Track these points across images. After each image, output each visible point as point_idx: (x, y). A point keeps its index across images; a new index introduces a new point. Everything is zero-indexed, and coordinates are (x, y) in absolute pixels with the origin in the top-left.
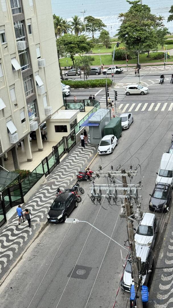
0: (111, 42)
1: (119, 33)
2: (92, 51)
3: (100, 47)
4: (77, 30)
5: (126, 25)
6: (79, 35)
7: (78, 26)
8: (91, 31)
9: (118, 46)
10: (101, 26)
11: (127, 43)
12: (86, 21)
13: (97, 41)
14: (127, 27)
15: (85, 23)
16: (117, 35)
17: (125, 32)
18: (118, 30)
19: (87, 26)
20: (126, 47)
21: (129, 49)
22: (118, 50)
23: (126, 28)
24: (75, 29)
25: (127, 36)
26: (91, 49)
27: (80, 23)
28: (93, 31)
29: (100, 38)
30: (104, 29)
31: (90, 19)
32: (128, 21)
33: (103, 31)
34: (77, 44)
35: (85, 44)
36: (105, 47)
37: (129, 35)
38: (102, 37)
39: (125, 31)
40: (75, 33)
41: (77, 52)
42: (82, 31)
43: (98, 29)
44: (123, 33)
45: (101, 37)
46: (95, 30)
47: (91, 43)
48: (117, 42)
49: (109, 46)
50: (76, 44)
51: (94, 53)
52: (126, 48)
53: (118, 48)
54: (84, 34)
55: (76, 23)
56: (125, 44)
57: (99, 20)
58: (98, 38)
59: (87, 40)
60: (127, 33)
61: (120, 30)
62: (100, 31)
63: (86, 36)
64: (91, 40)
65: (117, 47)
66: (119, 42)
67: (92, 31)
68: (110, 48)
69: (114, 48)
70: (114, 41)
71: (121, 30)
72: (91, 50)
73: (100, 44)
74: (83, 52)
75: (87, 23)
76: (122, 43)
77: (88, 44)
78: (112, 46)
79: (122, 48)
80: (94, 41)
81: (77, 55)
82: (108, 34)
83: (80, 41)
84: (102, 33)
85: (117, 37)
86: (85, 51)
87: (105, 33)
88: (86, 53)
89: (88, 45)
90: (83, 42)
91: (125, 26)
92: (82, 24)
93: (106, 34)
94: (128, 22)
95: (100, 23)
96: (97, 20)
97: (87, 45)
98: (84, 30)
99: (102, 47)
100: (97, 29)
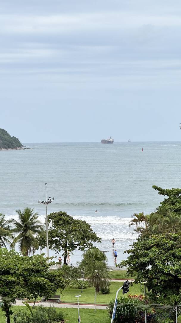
0: (111, 279)
1: (131, 258)
2: (59, 297)
3: (81, 288)
4: (27, 243)
5: (150, 241)
6: (30, 255)
7: (30, 232)
8: (61, 248)
9: (125, 290)
10: (88, 238)
11: (150, 286)
12: (51, 224)
13: (75, 273)
14: (152, 247)
15: (49, 228)
16: (124, 263)
17: (146, 259)
18: (128, 252)
19: (52, 234)
20: (147, 294)
21: (155, 299)
22: (125, 299)
23: (149, 248)
24: (22, 241)
25: (149, 267)
26: (58, 290)
27: (37, 227)
28: (65, 247)
29: (81, 267)
30: (93, 246)
31: (61, 219)
32: (155, 232)
33: (92, 250)
34: (23, 275)
35: (44, 277)
36: (93, 289)
37: (155, 266)
38: (87, 264)
39: (145, 255)
40: (22, 249)
41: (20, 297)
42: (40, 245)
43: (78, 245)
44: (141, 259)
45: (84, 263)
46: (73, 246)
47: (59, 276)
48: (124, 281)
49: (104, 288)
50: (21, 275)
51: (64, 303)
52: (145, 298)
53: (126, 295)
54: (43, 254)
55: (26, 226)
56: (143, 287)
57: (84, 223)
58: (77, 266)
59: (49, 269)
60: (151, 262)
61: (133, 252)
62: (83, 249)
63: (47, 259)
64: (60, 269)
65: (124, 292)
66: (130, 281)
67: (63, 246)
68: (106, 292)
69: (117, 294)
70: (118, 276)
71: (136, 253)
72: (57, 294)
73: (81, 281)
74: (36, 297)
75: (53, 228)
76: (136, 283)
77: (51, 278)
78: (111, 288)
79: (135, 296)
80: (67, 274)
81: (19, 303)
82: (104, 258)
83: (32, 270)
84: (88, 256)
85: (125, 268)
86: (40, 296)
87: (96, 255)
88: (44, 301)
89: (51, 281)
90: (38, 271)
91: (145, 244)
92: (40, 229)
93: (98, 259)
94: (154, 236)
95: (84, 231)
96: (79, 222)
97: (48, 281)
98: (43, 243)
99: (85, 288)
100: (76, 243)
